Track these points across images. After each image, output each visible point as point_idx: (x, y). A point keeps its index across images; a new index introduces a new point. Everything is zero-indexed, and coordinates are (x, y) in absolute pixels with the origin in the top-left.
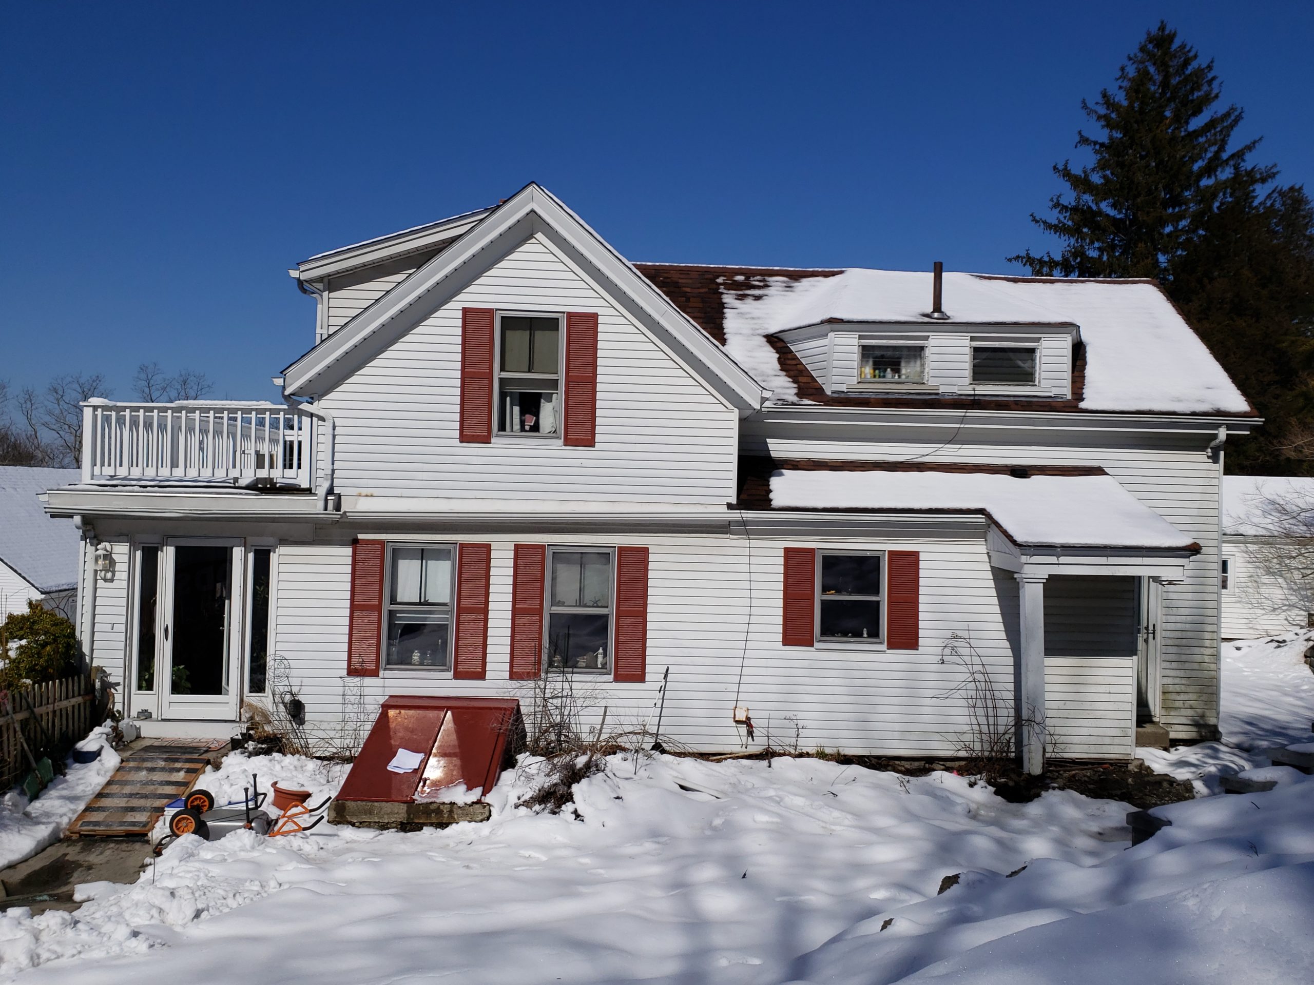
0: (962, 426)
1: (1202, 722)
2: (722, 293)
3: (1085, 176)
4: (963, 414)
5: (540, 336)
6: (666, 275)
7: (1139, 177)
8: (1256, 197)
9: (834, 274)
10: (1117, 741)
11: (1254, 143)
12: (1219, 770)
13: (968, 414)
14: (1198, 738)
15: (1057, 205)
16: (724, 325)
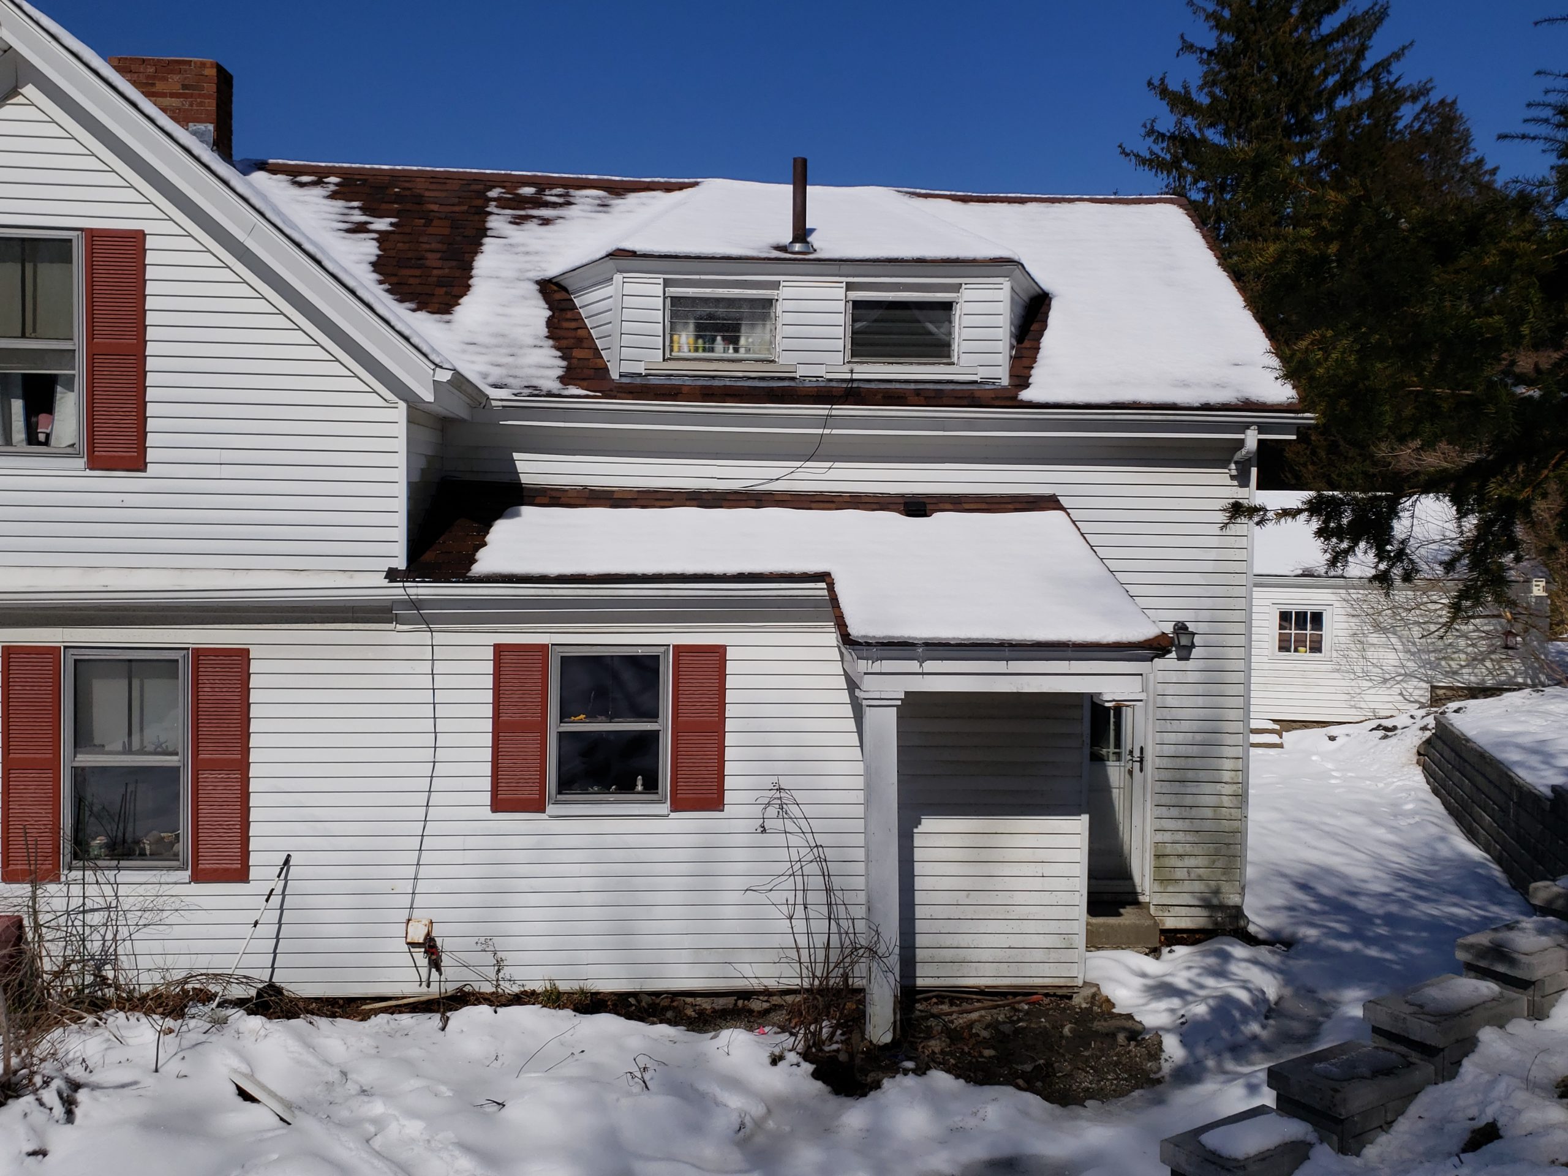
0: (827, 431)
1: (1215, 902)
2: (491, 213)
3: (1185, 93)
4: (826, 412)
5: (48, 272)
6: (407, 185)
7: (1255, 94)
8: (1400, 118)
9: (681, 187)
10: (1054, 956)
11: (1404, 48)
12: (1213, 1010)
13: (834, 412)
14: (1210, 927)
15: (1151, 132)
16: (475, 264)
